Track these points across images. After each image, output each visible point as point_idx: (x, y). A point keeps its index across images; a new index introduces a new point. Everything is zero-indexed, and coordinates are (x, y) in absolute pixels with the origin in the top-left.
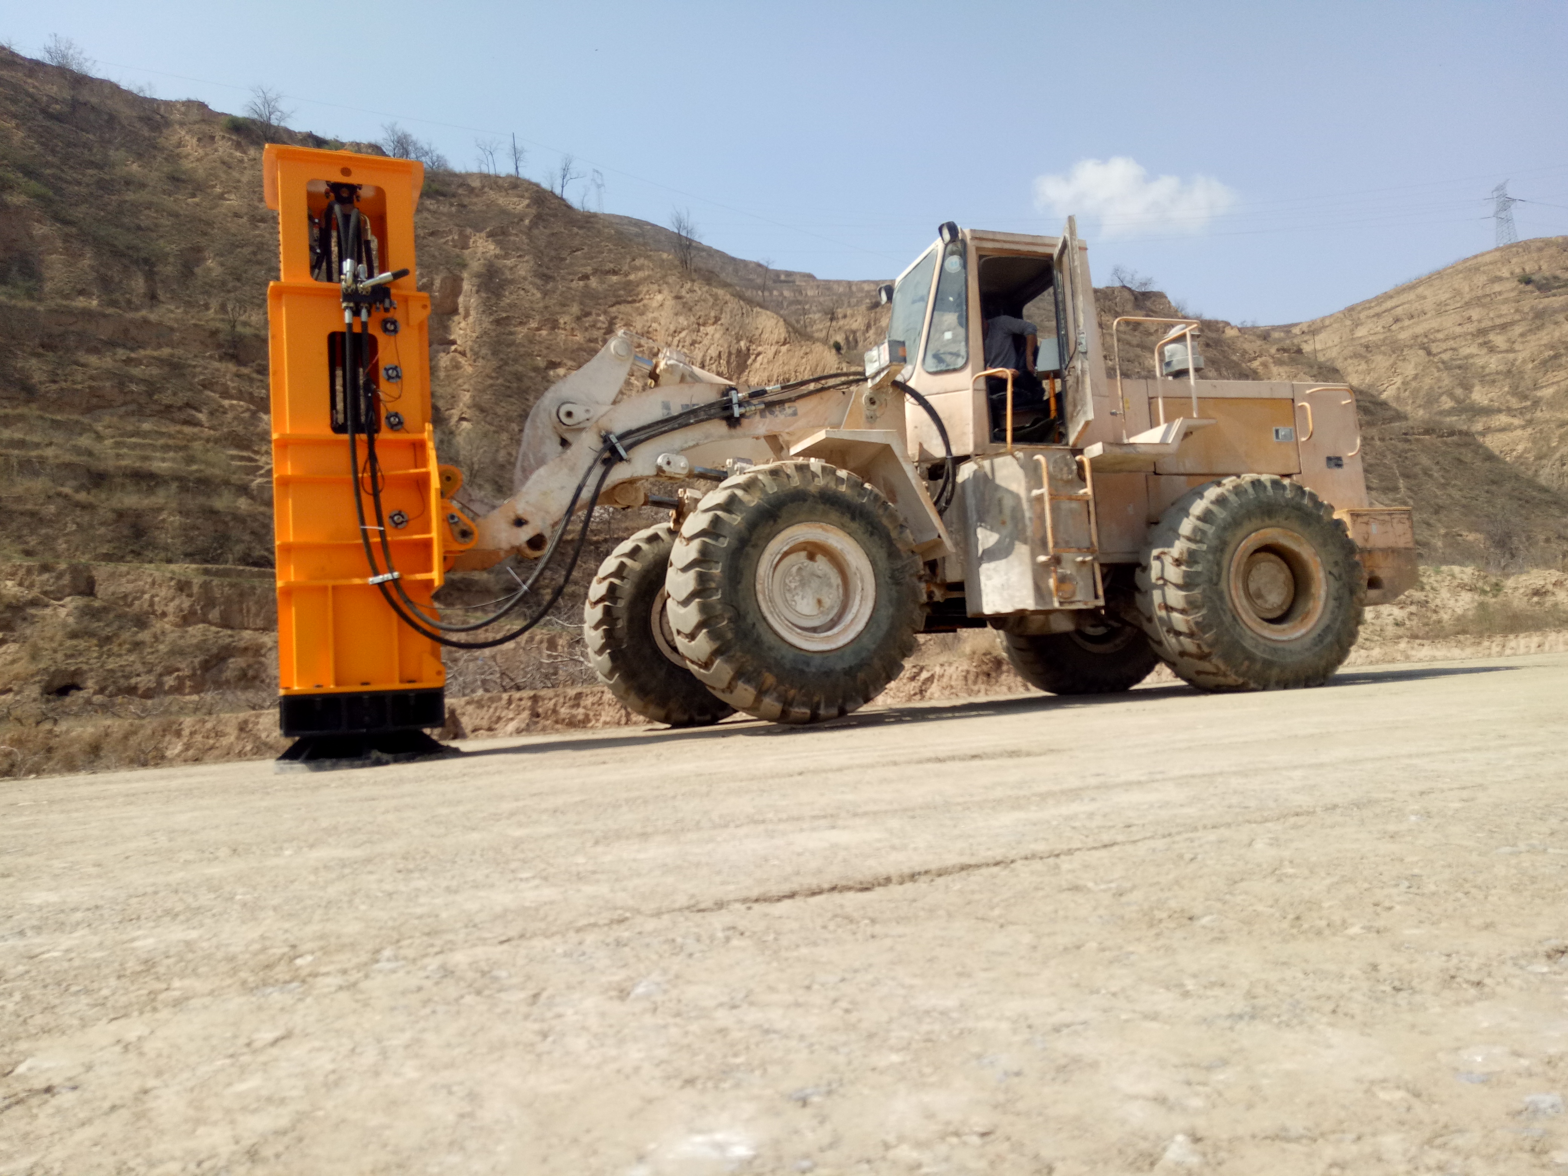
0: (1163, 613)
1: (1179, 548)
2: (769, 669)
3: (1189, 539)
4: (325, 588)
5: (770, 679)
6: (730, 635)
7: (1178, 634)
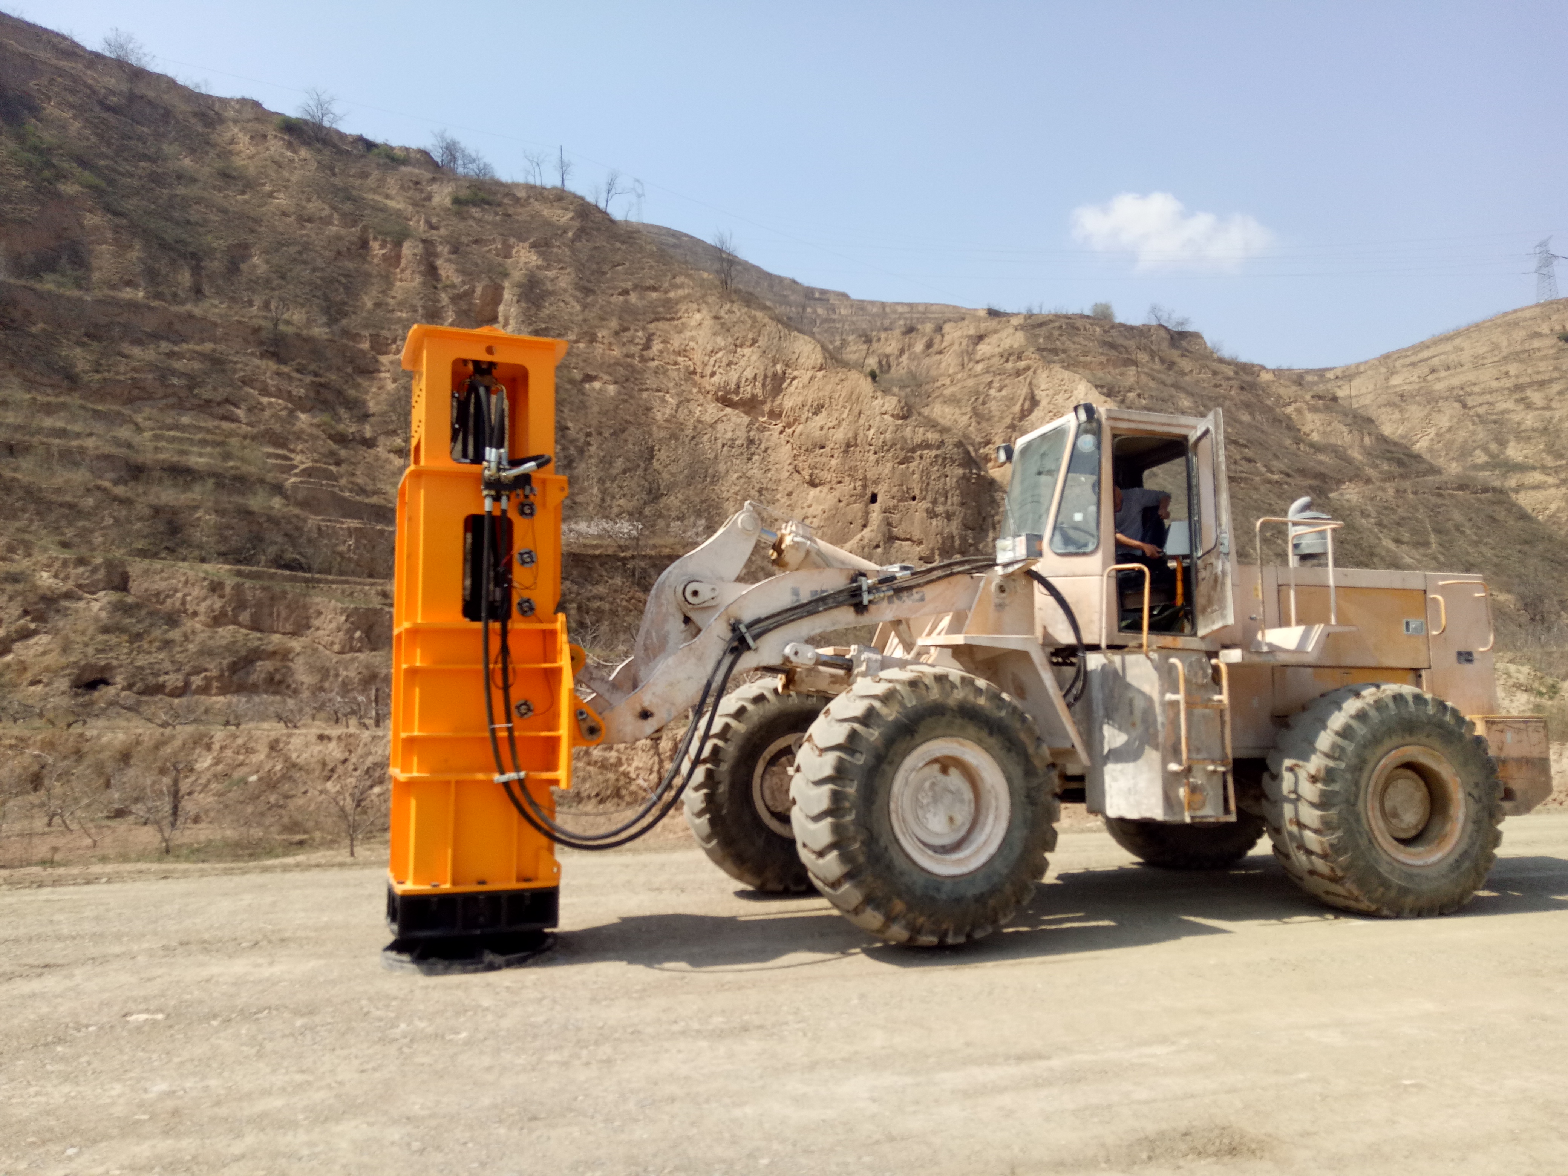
0: (1294, 829)
1: (1315, 763)
2: (899, 895)
3: (1326, 755)
4: (448, 783)
5: (899, 906)
6: (861, 859)
7: (1309, 852)
